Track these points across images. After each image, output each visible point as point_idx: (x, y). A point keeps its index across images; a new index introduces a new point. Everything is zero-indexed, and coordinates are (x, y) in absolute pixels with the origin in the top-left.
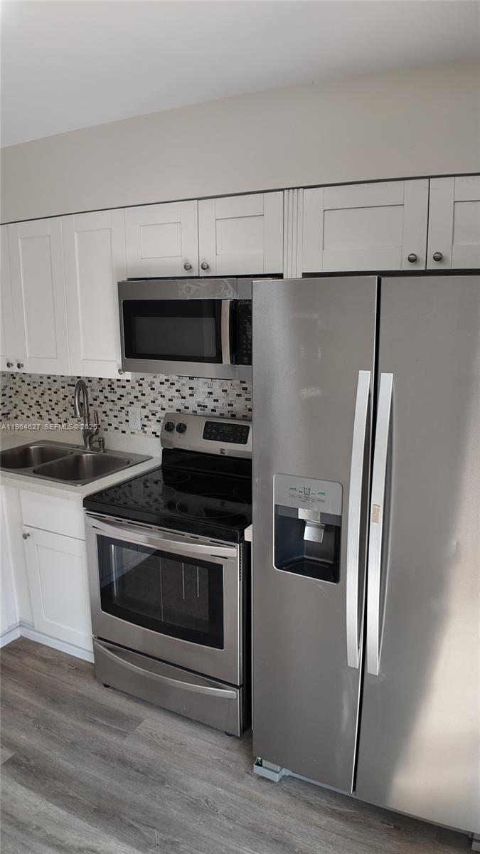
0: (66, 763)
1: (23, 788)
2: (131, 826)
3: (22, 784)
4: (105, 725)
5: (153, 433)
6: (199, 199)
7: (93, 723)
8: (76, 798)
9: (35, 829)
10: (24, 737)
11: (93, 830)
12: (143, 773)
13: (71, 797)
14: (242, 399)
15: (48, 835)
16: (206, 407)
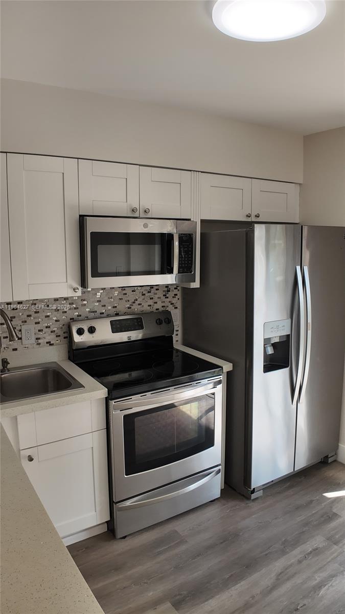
0: (196, 574)
1: (210, 601)
2: (266, 555)
3: (207, 600)
4: (166, 549)
5: (47, 343)
6: (140, 165)
7: (160, 553)
8: (232, 575)
9: (253, 599)
10: (151, 594)
11: (264, 571)
12: (224, 541)
13: (230, 577)
14: (123, 301)
15: (260, 593)
16: (96, 312)
